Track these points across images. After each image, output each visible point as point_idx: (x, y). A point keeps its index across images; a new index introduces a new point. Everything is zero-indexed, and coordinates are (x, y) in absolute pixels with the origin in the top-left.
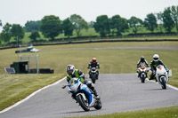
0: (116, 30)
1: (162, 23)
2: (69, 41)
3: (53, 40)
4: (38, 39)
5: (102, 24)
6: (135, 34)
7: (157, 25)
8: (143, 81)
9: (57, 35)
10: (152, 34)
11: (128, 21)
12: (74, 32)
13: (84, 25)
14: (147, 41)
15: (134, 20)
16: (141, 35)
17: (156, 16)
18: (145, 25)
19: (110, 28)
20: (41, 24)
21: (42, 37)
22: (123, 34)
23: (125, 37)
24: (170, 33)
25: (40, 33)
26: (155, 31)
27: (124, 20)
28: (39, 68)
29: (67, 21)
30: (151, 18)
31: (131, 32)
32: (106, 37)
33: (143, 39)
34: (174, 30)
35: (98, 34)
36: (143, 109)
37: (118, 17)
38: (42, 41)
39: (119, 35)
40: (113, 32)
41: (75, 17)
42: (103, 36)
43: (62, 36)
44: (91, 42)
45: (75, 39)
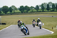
0: (26, 11)
1: (41, 8)
2: (11, 14)
3: (6, 14)
4: (1, 13)
5: (22, 8)
6: (32, 12)
7: (39, 9)
8: (34, 27)
9: (7, 12)
10: (38, 12)
11: (30, 8)
12: (13, 11)
13: (16, 9)
14: (36, 14)
15: (32, 7)
16: (34, 12)
17: (39, 6)
18: (36, 9)
19: (24, 10)
20: (2, 9)
21: (2, 13)
22: (28, 12)
23: (29, 13)
24: (43, 11)
25: (2, 12)
26: (39, 11)
27: (29, 7)
28: (1, 23)
29: (10, 8)
30: (37, 7)
31: (31, 11)
32: (23, 13)
33: (35, 13)
34: (45, 10)
35: (20, 12)
36: (35, 36)
37: (27, 6)
38: (2, 14)
39: (27, 12)
40: (25, 11)
41: (13, 6)
42: (22, 12)
43: (9, 12)
44: (18, 14)
45: (13, 13)
